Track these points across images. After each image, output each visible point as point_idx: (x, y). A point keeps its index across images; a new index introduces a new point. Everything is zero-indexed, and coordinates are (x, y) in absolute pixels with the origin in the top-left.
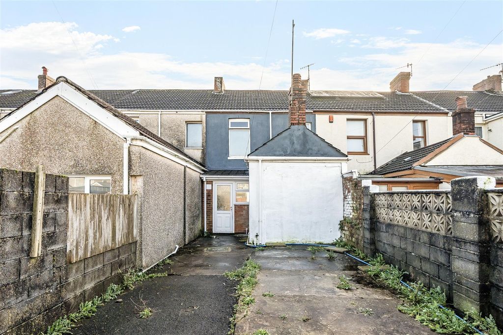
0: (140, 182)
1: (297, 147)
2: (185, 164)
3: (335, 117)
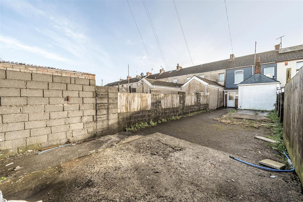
0: (209, 93)
1: (257, 80)
2: (218, 88)
3: (289, 62)
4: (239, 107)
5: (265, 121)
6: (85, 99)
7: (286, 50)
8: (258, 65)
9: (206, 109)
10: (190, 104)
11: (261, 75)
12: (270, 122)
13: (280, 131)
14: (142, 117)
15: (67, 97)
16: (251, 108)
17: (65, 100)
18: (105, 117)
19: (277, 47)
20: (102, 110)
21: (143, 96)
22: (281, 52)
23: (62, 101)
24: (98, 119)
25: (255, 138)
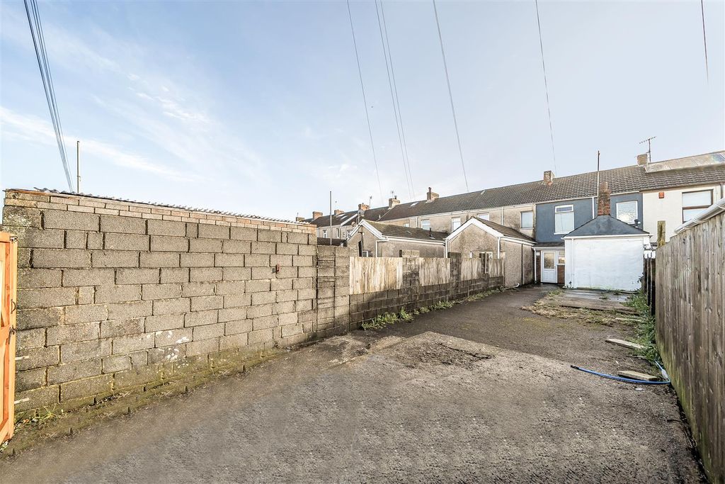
0: (504, 254)
1: (603, 229)
2: (522, 242)
3: (666, 193)
4: (567, 283)
5: (622, 312)
6: (301, 269)
7: (661, 166)
8: (604, 199)
9: (499, 287)
10: (469, 278)
11: (612, 219)
12: (632, 315)
13: (650, 330)
14: (388, 302)
15: (276, 267)
16: (593, 287)
17: (273, 272)
18: (329, 303)
19: (642, 158)
20: (325, 290)
21: (389, 262)
22: (650, 169)
23: (269, 272)
24: (320, 306)
25: (606, 341)
